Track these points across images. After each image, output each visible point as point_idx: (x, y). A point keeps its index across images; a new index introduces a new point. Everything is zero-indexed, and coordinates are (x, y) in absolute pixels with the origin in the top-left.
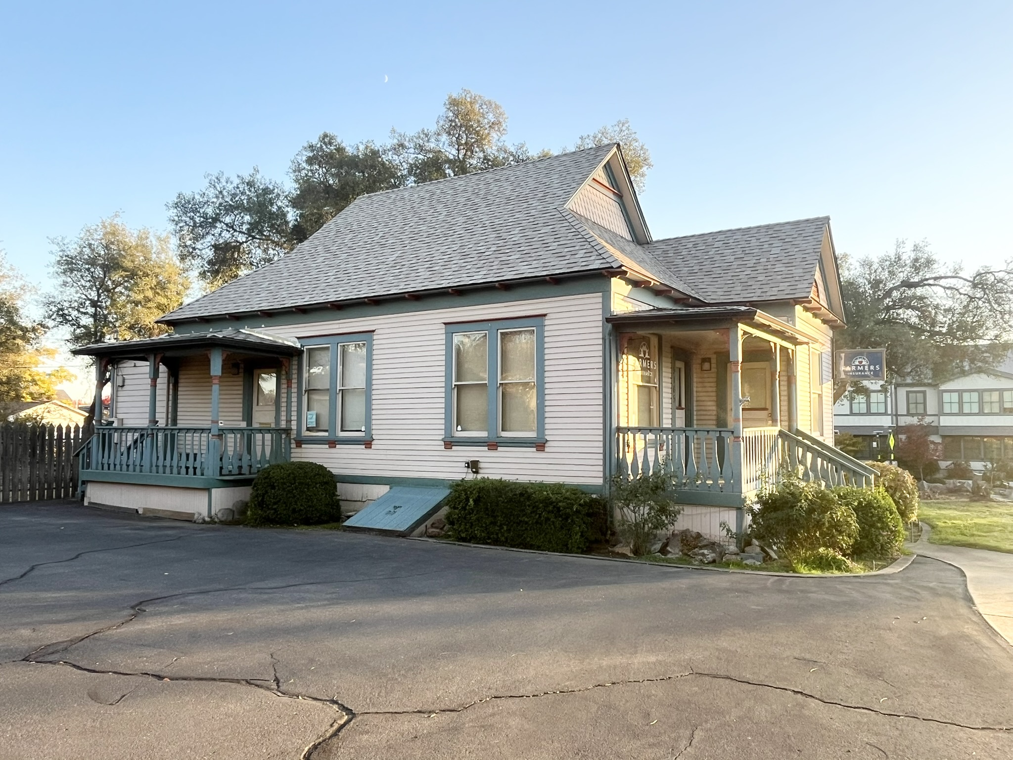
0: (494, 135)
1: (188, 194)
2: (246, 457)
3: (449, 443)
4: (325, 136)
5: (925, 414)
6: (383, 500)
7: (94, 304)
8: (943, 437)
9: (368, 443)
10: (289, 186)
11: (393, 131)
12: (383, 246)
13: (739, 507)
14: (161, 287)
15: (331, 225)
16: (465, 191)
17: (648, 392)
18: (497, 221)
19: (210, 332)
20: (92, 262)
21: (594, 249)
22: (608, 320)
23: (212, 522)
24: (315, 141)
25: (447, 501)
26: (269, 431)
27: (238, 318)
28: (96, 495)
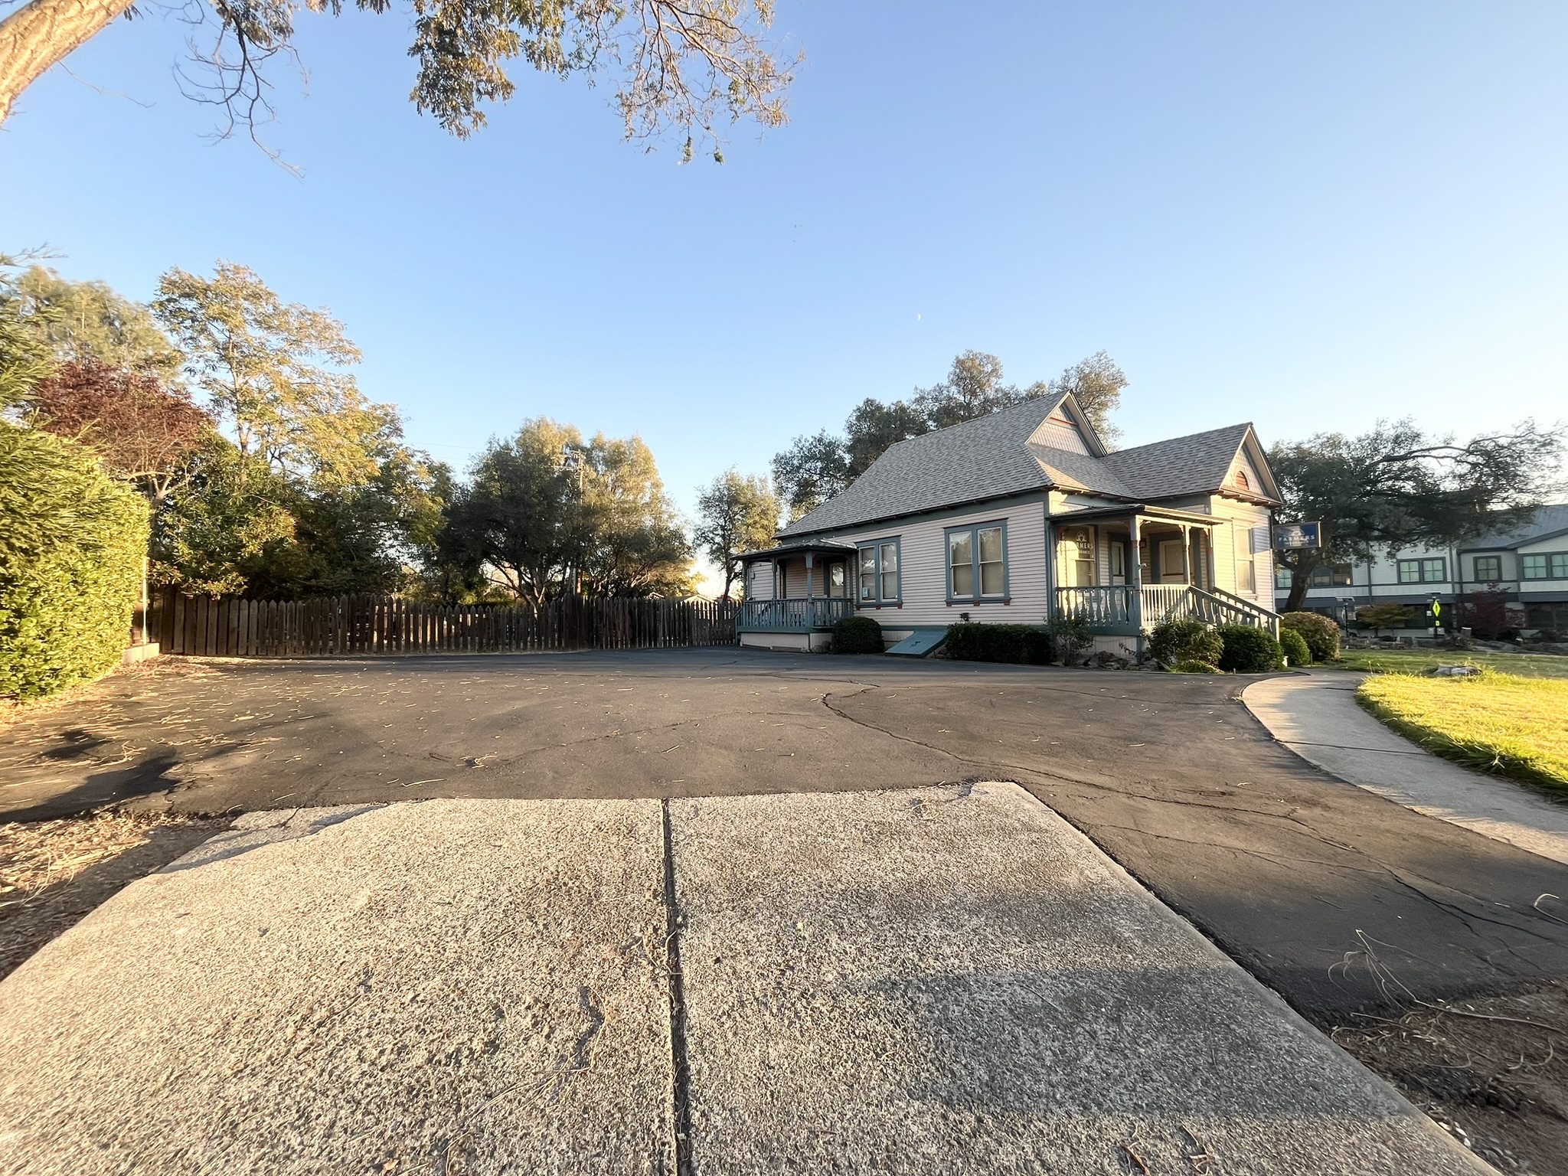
0: (993, 380)
1: (782, 453)
2: (828, 616)
3: (950, 603)
4: (868, 400)
5: (1500, 580)
6: (909, 639)
7: (723, 528)
8: (1526, 604)
9: (899, 605)
10: (844, 437)
11: (916, 388)
12: (906, 480)
13: (1140, 636)
14: (764, 513)
15: (875, 466)
16: (961, 436)
17: (1086, 564)
18: (980, 457)
19: (804, 543)
20: (720, 500)
21: (1039, 473)
22: (1046, 519)
23: (811, 652)
24: (861, 404)
25: (947, 637)
26: (840, 600)
27: (819, 533)
28: (747, 640)
